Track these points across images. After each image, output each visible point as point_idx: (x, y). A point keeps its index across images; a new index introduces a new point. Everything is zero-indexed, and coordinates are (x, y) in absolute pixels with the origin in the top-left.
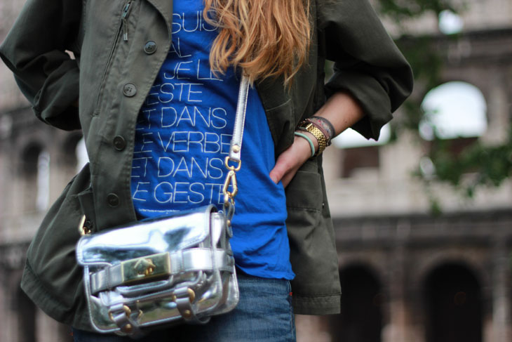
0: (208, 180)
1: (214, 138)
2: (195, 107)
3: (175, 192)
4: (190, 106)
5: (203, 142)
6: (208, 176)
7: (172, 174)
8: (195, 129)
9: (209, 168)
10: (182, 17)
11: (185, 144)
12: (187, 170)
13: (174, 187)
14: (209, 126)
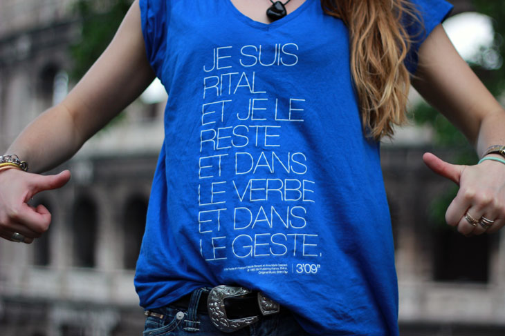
0: (290, 230)
1: (295, 185)
2: (273, 153)
3: (255, 245)
4: (268, 151)
5: (283, 190)
6: (290, 226)
7: (251, 226)
8: (274, 175)
9: (291, 218)
10: (258, 49)
11: (264, 192)
12: (267, 220)
13: (254, 240)
14: (289, 172)
